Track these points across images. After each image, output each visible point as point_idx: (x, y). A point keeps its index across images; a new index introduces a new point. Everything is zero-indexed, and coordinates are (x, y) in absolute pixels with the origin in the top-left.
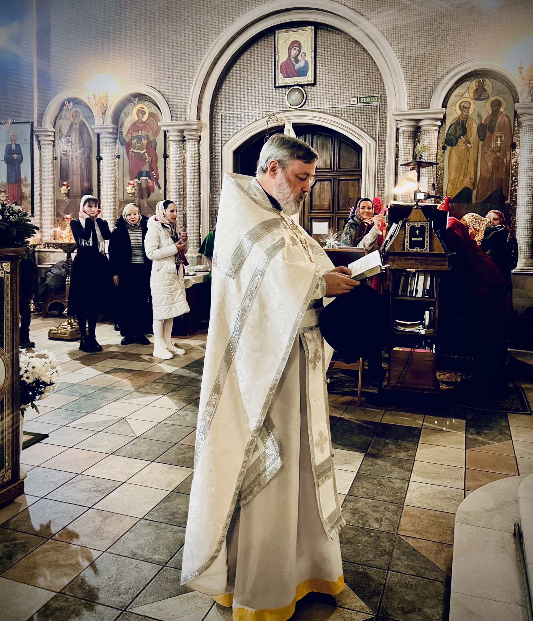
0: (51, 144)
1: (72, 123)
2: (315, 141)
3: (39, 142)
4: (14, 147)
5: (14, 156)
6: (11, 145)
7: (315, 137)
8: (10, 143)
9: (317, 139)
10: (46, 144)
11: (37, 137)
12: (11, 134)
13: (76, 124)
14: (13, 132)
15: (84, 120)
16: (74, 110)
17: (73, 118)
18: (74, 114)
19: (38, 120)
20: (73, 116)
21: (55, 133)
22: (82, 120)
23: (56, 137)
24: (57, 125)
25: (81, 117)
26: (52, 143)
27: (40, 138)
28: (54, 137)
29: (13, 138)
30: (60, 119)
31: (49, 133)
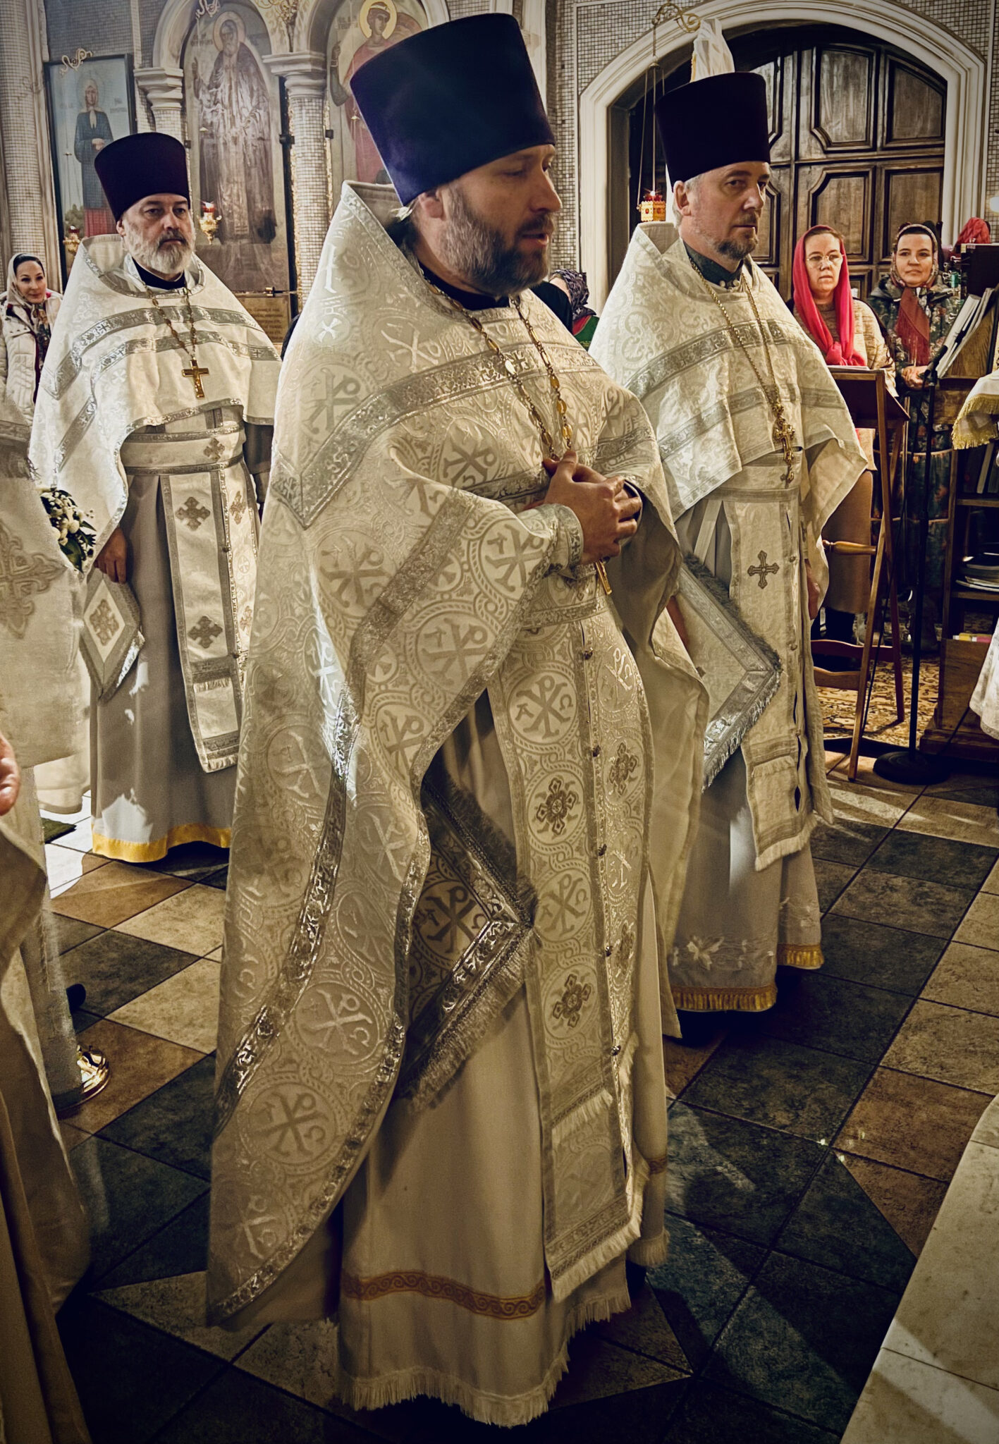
0: (176, 109)
1: (221, 53)
2: (825, 67)
3: (149, 104)
4: (93, 119)
5: (96, 141)
6: (88, 114)
7: (826, 58)
8: (84, 110)
9: (832, 63)
10: (164, 110)
11: (145, 92)
12: (86, 87)
13: (230, 56)
14: (89, 83)
15: (248, 43)
17: (223, 41)
18: (225, 30)
19: (143, 50)
20: (222, 35)
21: (183, 79)
22: (242, 44)
24: (189, 61)
25: (241, 37)
26: (178, 105)
27: (149, 96)
28: (183, 92)
29: (89, 96)
30: (193, 44)
31: (170, 82)
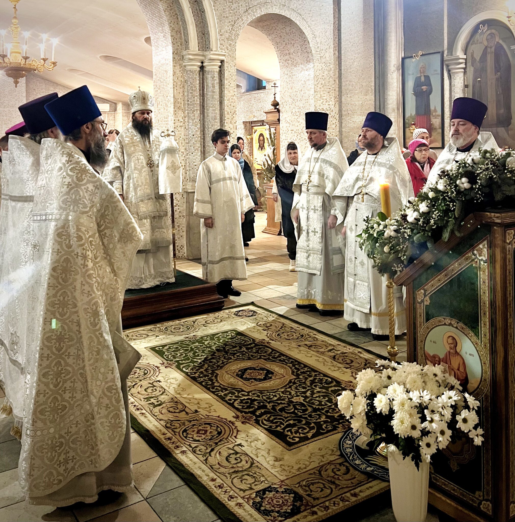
0: (462, 72)
1: (486, 47)
3: (449, 71)
4: (423, 79)
5: (422, 87)
6: (421, 77)
8: (419, 75)
10: (457, 73)
11: (448, 66)
12: (420, 66)
13: (491, 48)
14: (422, 64)
15: (501, 42)
16: (489, 32)
17: (488, 42)
18: (489, 37)
19: (448, 49)
20: (487, 39)
21: (466, 59)
23: (468, 64)
24: (469, 52)
25: (497, 39)
26: (463, 70)
27: (450, 67)
28: (466, 64)
29: (422, 70)
30: (472, 45)
31: (461, 61)
